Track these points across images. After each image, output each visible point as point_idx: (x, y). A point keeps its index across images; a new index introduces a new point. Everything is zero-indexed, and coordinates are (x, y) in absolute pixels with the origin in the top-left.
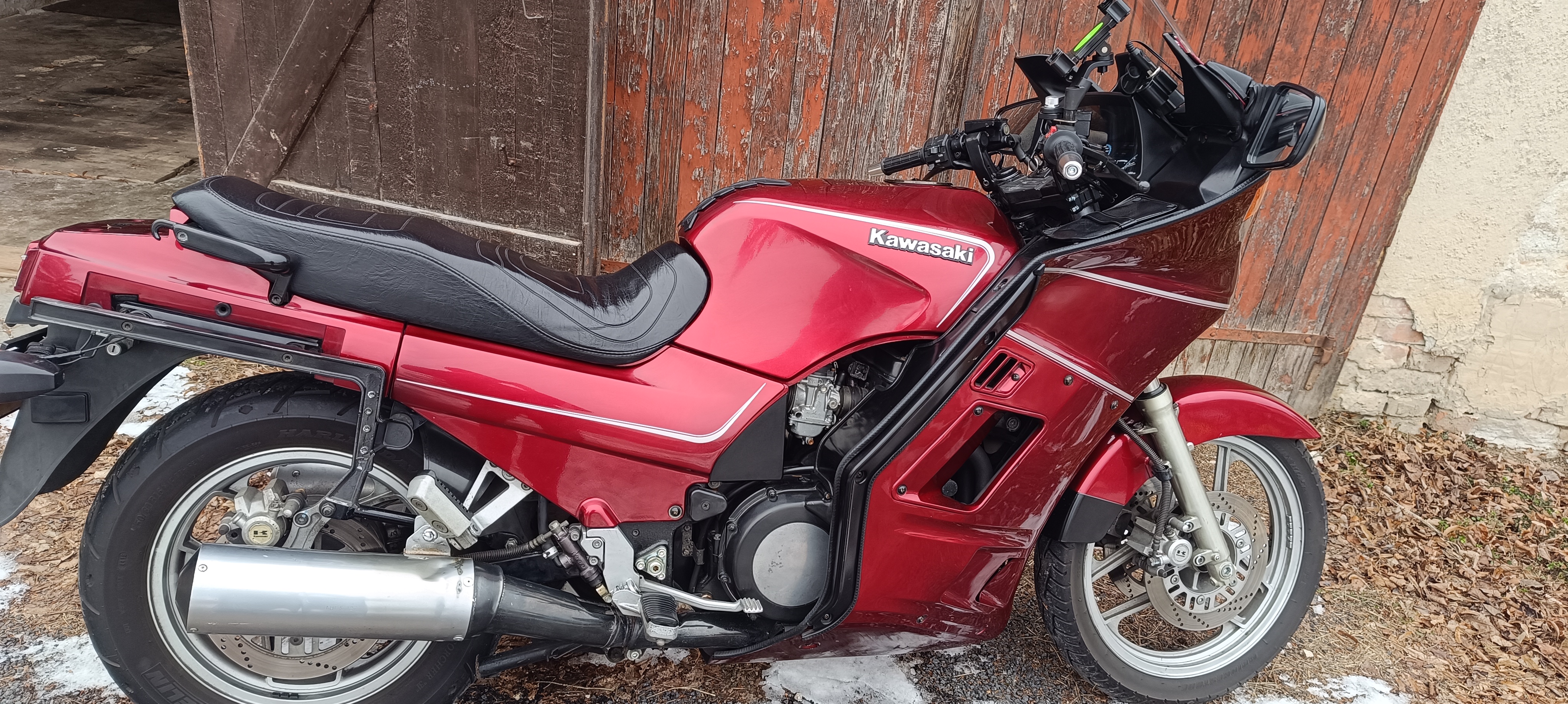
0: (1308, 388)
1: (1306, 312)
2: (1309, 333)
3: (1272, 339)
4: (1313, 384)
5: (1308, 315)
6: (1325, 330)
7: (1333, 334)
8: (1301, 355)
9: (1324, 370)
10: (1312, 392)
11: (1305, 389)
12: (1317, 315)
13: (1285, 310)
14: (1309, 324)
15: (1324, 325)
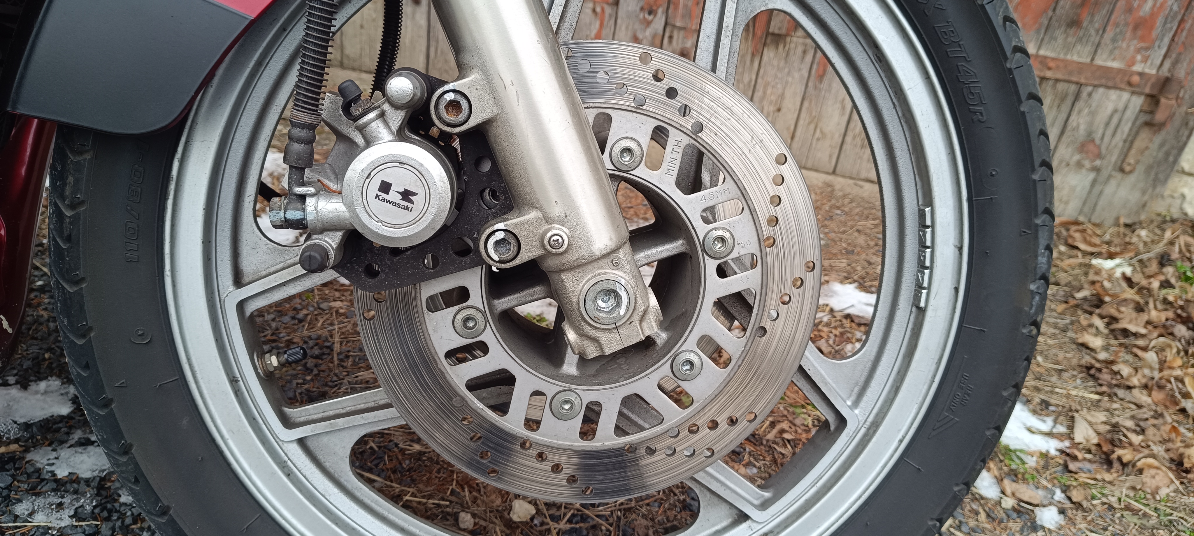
0: (1127, 168)
1: (1136, 28)
2: (1138, 68)
3: (1071, 73)
4: (1138, 162)
5: (1139, 33)
6: (1167, 64)
7: (1181, 73)
8: (1121, 106)
9: (1158, 139)
10: (1132, 178)
11: (1122, 170)
12: (1154, 34)
13: (1098, 21)
14: (1138, 51)
15: (1165, 57)
